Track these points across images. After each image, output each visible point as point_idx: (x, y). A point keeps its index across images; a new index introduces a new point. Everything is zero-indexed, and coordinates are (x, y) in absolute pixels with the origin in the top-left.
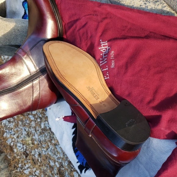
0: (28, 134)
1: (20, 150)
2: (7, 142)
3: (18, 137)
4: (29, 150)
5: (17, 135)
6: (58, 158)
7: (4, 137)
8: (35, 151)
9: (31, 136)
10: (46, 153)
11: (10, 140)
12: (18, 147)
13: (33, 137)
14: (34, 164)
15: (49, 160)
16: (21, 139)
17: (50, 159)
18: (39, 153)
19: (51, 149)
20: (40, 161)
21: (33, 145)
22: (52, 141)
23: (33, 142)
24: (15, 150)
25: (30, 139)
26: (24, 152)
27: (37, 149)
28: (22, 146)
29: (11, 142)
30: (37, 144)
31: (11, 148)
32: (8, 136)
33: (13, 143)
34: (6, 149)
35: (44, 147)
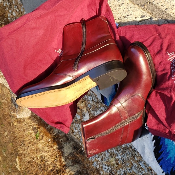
0: (111, 155)
1: (106, 171)
2: (93, 165)
3: (102, 159)
4: (115, 170)
5: (101, 157)
7: (89, 161)
8: (121, 171)
9: (114, 157)
10: (131, 171)
11: (95, 164)
12: (103, 169)
13: (116, 157)
16: (105, 161)
18: (124, 172)
19: (135, 167)
21: (118, 165)
22: (135, 159)
23: (117, 162)
24: (102, 172)
25: (113, 159)
26: (110, 173)
27: (122, 168)
28: (107, 167)
29: (97, 165)
30: (121, 164)
31: (98, 171)
32: (94, 159)
33: (98, 165)
34: (93, 172)
35: (128, 165)
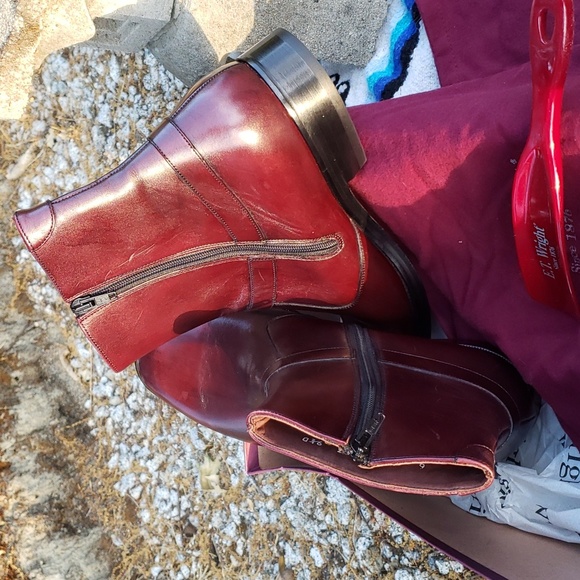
0: (208, 449)
1: (165, 512)
2: (116, 486)
3: (162, 467)
4: (202, 512)
5: (159, 459)
6: (323, 531)
7: (107, 468)
8: (229, 513)
9: (218, 458)
10: (274, 517)
11: (130, 480)
12: (157, 503)
13: (230, 460)
14: (214, 563)
15: (281, 544)
16: (176, 474)
17: (287, 538)
18: (243, 518)
20: (240, 550)
21: (223, 492)
23: (224, 479)
24: (145, 516)
25: (216, 465)
26: (181, 519)
27: (238, 504)
28: (175, 495)
29: (134, 487)
30: (239, 488)
31: (131, 509)
32: (126, 464)
33: (139, 488)
34: (112, 512)
35: (269, 494)
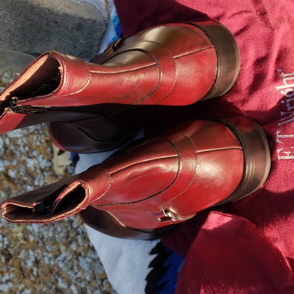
4: (15, 248)
6: (78, 278)
8: (29, 254)
10: (52, 263)
13: (28, 227)
14: (22, 276)
15: (56, 277)
17: (59, 274)
18: (36, 258)
19: (65, 258)
20: (35, 273)
21: (26, 242)
22: (72, 246)
23: (26, 236)
25: (21, 229)
26: (4, 249)
27: (34, 250)
30: (34, 242)
35: (50, 250)
